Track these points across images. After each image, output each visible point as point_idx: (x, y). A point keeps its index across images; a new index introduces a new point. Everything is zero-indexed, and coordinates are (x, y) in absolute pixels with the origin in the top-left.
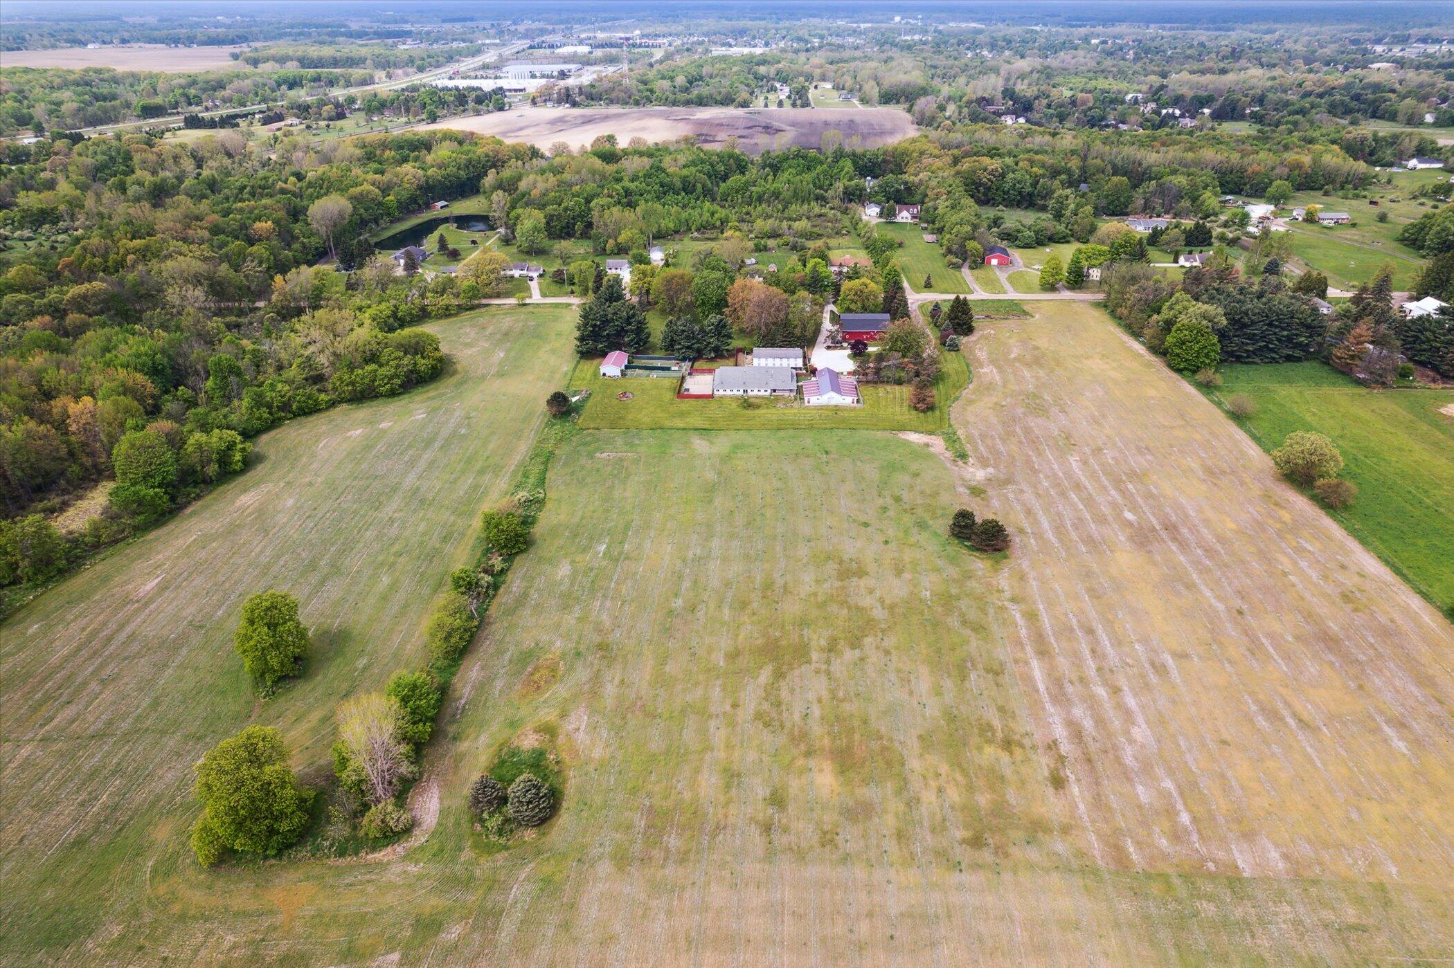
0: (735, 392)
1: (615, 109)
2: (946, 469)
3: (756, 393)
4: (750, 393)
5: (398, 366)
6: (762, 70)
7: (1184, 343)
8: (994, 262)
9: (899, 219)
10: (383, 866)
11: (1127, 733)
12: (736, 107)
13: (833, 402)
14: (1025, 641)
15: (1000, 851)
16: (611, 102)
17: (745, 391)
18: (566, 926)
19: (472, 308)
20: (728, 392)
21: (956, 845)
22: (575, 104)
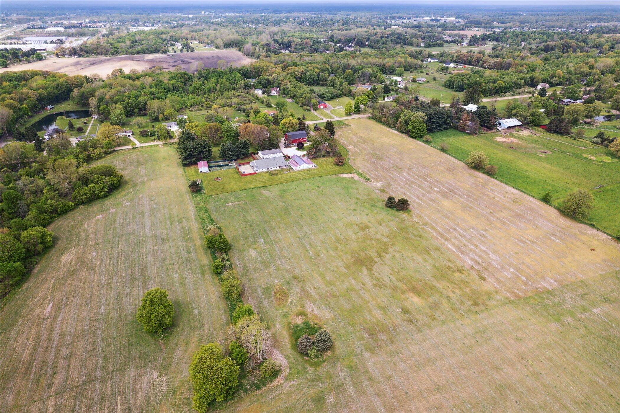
0: (264, 170)
1: (102, 57)
2: (365, 185)
3: (273, 169)
4: (270, 169)
5: (104, 183)
6: (164, 36)
7: (415, 127)
8: (322, 107)
9: (272, 94)
10: (281, 386)
11: (489, 258)
12: (162, 53)
13: (305, 168)
14: (438, 237)
15: (484, 304)
16: (99, 54)
17: (268, 169)
18: (370, 379)
19: (111, 152)
20: (261, 171)
21: (471, 307)
22: (80, 56)
